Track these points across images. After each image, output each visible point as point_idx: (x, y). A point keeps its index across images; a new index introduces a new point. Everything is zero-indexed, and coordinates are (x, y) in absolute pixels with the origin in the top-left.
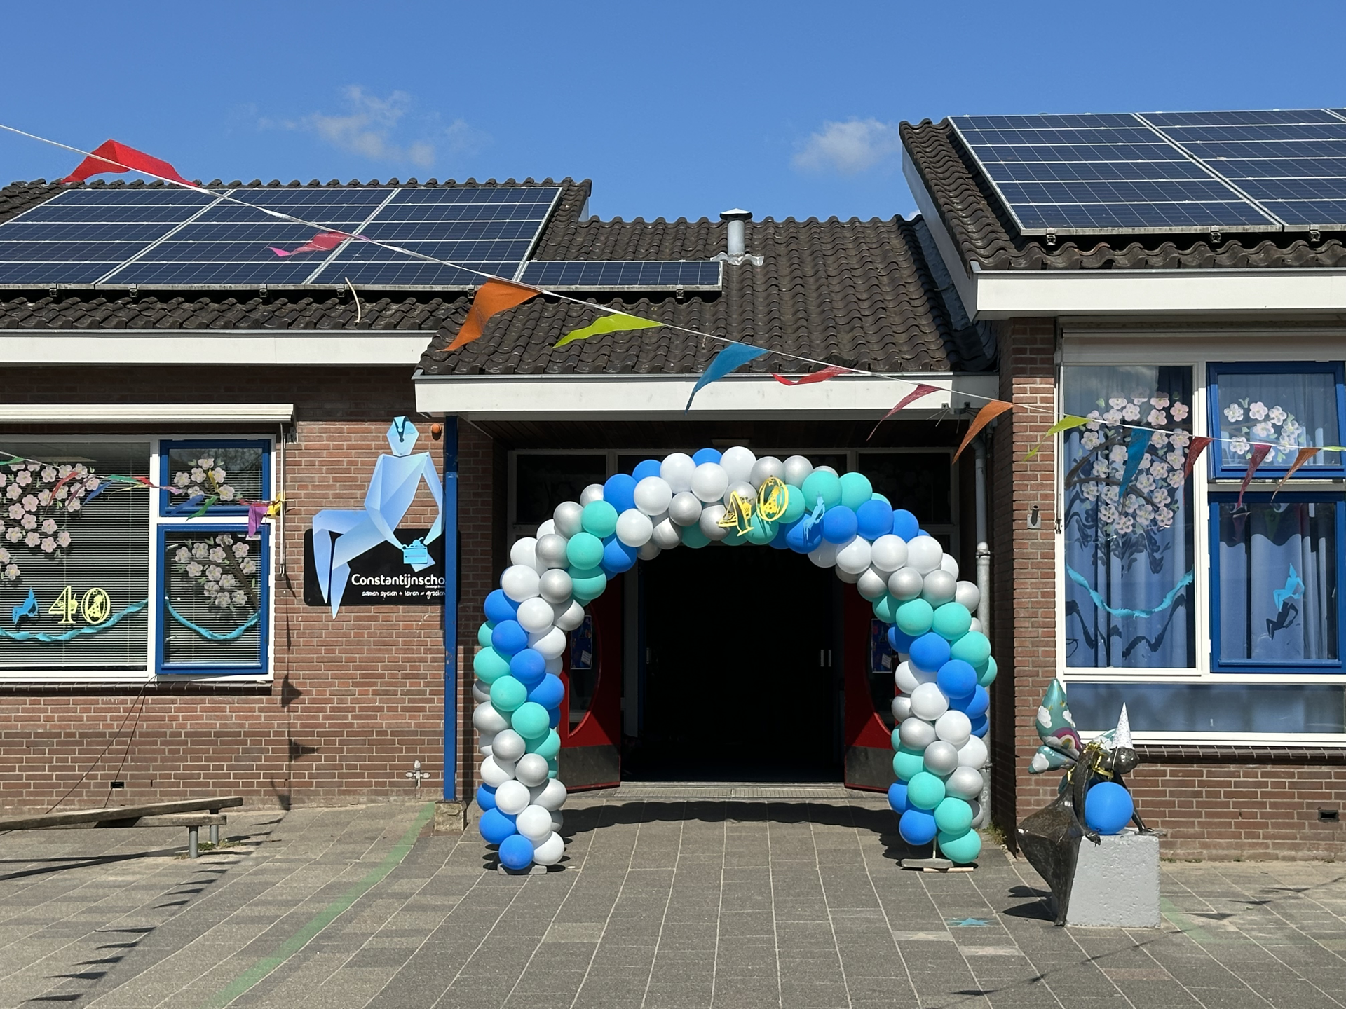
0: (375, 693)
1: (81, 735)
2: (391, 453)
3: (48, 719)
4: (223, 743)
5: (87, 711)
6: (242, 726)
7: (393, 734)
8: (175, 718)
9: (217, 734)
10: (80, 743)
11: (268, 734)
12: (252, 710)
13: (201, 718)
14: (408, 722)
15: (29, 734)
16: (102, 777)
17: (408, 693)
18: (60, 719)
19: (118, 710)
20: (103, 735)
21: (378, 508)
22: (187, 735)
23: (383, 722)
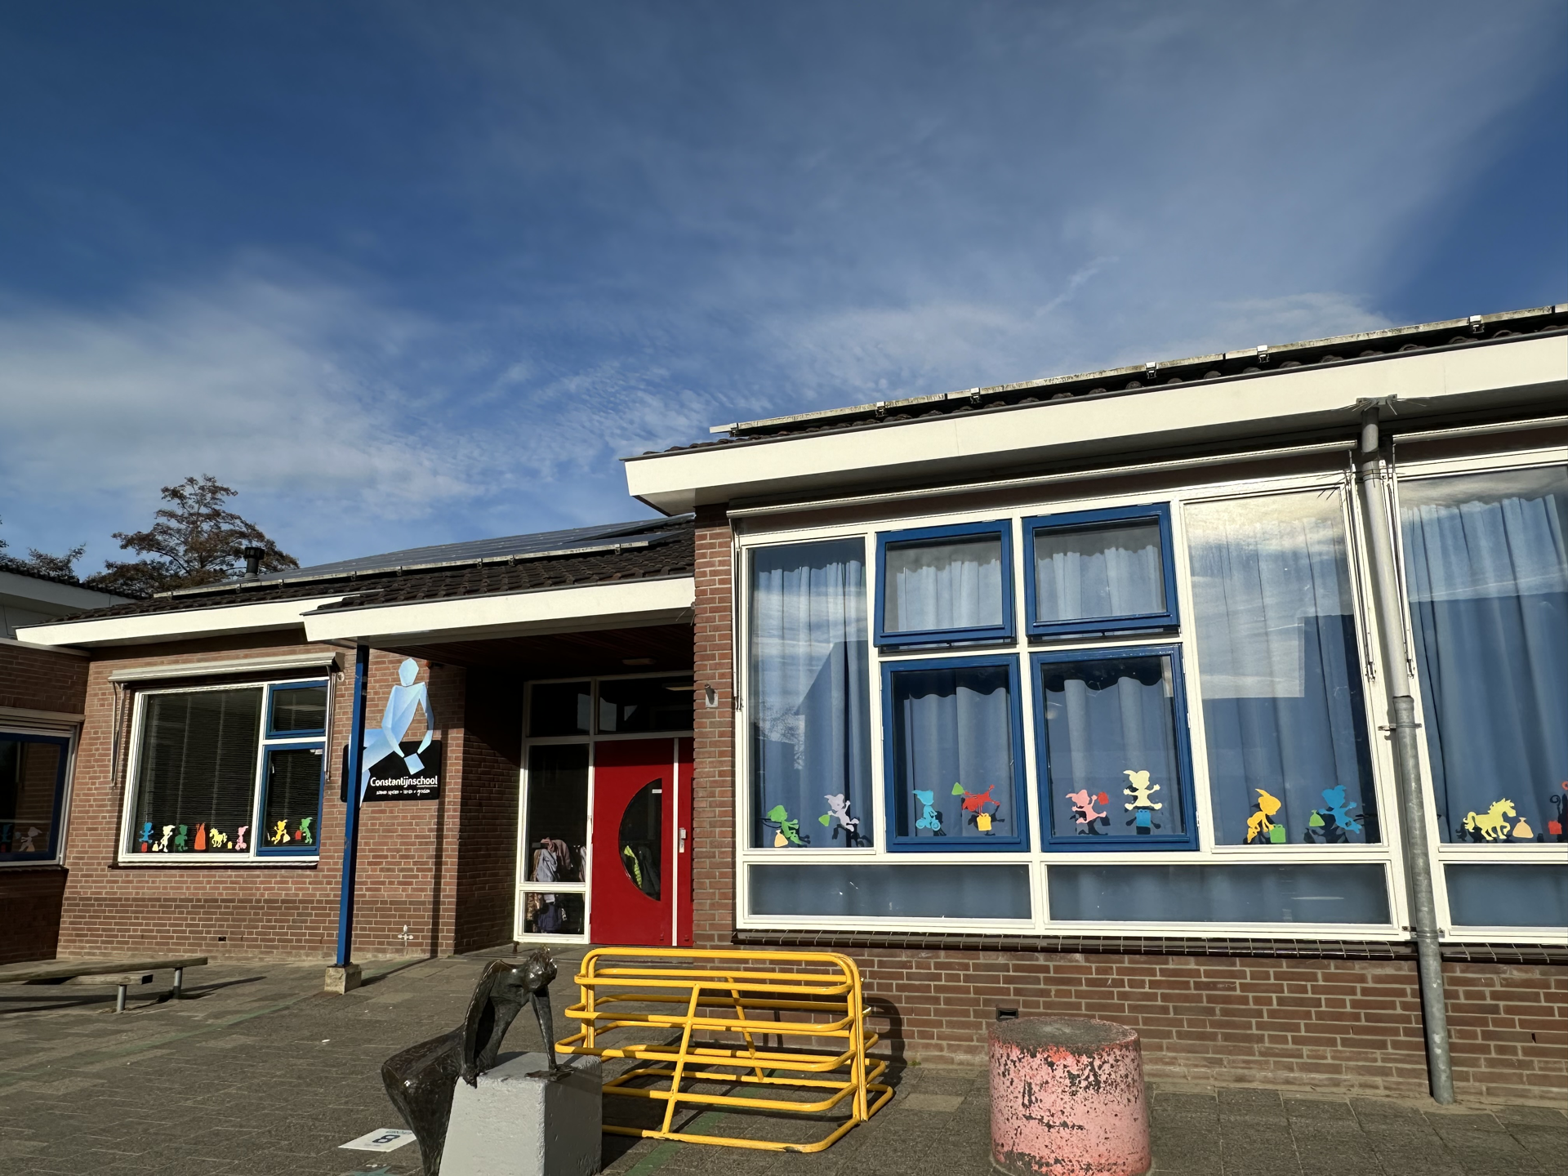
0: (382, 870)
1: (206, 901)
2: (400, 685)
3: (188, 888)
4: (286, 908)
5: (209, 882)
6: (297, 895)
7: (392, 903)
8: (258, 889)
9: (283, 901)
10: (203, 907)
11: (312, 902)
12: (305, 883)
13: (273, 888)
14: (402, 894)
15: (175, 900)
16: (215, 932)
17: (402, 870)
18: (195, 888)
19: (225, 882)
20: (216, 901)
21: (390, 726)
22: (266, 901)
23: (385, 894)
